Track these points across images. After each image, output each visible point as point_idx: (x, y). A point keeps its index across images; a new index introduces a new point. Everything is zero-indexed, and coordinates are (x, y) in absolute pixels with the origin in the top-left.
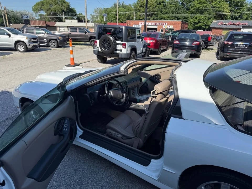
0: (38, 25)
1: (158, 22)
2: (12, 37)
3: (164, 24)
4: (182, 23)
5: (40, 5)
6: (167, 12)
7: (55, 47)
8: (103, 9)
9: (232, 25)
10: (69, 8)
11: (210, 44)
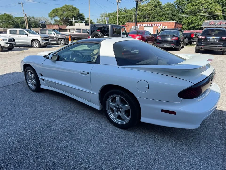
0: (53, 28)
1: (154, 23)
2: (30, 36)
3: (160, 25)
4: (176, 23)
5: (55, 12)
6: (163, 14)
7: (63, 44)
8: (108, 14)
9: (223, 24)
10: (79, 13)
11: (193, 40)
